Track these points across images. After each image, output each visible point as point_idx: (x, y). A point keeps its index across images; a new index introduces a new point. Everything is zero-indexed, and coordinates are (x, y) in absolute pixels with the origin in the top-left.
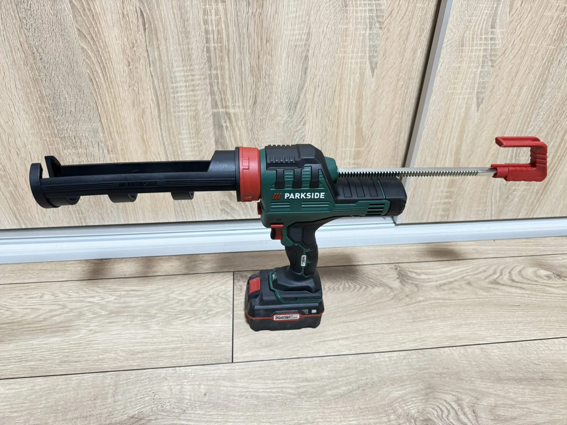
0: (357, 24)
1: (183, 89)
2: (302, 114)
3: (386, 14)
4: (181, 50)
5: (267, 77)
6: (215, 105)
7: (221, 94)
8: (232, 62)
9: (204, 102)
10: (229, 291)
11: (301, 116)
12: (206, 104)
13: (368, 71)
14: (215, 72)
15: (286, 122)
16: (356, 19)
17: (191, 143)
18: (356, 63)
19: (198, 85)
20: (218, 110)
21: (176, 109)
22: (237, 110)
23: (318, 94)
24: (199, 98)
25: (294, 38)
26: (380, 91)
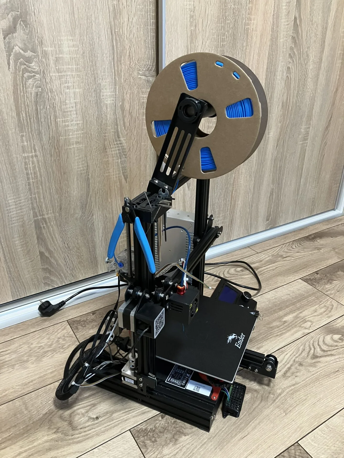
0: (113, 157)
1: (14, 209)
2: (90, 210)
3: (127, 150)
4: (12, 186)
5: (66, 193)
6: (35, 215)
7: (39, 208)
8: (44, 189)
9: (28, 215)
10: (70, 332)
11: (90, 211)
12: (30, 216)
13: (123, 180)
14: (34, 196)
15: (81, 216)
16: (112, 155)
17: (21, 242)
18: (116, 177)
19: (24, 206)
20: (38, 218)
21: (11, 223)
22: (50, 215)
23: (98, 197)
24: (24, 213)
25: (80, 169)
26: (132, 190)
